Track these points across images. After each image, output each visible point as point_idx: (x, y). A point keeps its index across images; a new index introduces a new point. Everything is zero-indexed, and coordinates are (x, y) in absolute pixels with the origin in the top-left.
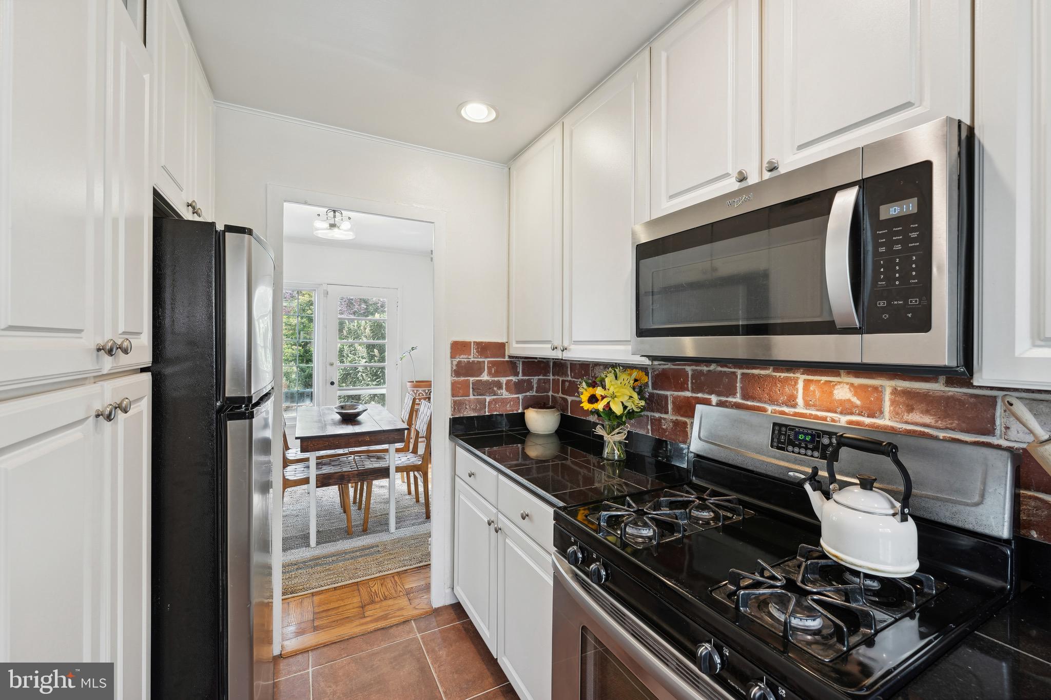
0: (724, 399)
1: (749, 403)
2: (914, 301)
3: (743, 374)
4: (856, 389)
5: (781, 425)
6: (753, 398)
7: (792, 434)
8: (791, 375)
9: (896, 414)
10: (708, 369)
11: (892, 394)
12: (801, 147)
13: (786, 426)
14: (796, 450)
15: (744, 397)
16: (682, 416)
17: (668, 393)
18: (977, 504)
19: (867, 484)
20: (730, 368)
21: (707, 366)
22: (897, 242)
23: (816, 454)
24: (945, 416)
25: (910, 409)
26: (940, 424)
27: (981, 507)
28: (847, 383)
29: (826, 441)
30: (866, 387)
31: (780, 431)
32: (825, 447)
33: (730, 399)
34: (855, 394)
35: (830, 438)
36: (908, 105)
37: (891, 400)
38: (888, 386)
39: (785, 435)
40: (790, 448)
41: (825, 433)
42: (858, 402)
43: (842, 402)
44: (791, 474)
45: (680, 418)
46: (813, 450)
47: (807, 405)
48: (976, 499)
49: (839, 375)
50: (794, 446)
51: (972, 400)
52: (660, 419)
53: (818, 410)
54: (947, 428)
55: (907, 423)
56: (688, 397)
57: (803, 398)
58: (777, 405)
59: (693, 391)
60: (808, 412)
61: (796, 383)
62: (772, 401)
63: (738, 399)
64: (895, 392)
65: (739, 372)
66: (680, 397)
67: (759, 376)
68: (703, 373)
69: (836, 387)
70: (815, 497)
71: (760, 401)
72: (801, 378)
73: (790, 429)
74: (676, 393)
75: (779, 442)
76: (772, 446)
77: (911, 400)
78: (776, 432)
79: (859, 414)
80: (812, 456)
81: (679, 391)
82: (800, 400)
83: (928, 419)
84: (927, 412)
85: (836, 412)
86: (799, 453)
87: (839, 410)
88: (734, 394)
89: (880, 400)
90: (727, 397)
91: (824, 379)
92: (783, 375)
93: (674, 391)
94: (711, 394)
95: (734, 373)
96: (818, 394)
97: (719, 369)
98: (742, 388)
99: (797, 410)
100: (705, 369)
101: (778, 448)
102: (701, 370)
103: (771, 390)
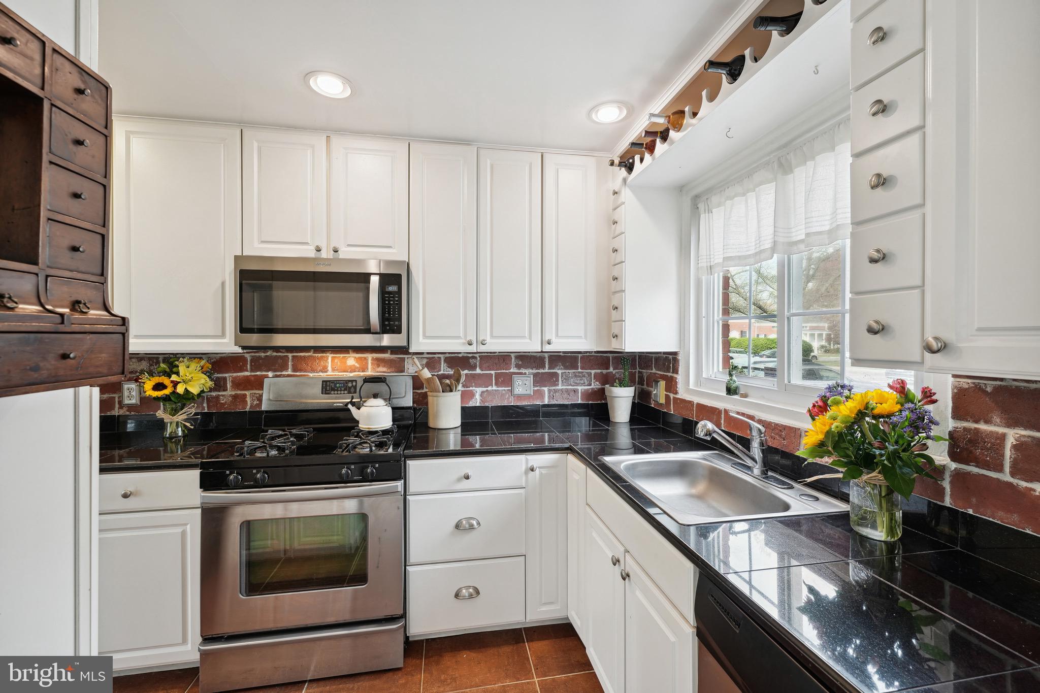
0: (278, 373)
1: (298, 374)
2: (397, 323)
3: (293, 356)
4: (357, 359)
5: (326, 382)
6: (301, 370)
7: (332, 385)
8: (325, 355)
9: (373, 369)
10: (265, 354)
11: (372, 360)
12: (349, 245)
13: (329, 381)
14: (336, 392)
15: (294, 370)
16: (241, 390)
17: (227, 375)
18: (404, 397)
19: (375, 396)
20: (284, 353)
21: (264, 353)
22: (392, 300)
23: (346, 392)
24: (390, 367)
25: (378, 366)
26: (389, 371)
27: (405, 398)
28: (353, 357)
29: (350, 385)
30: (361, 358)
31: (326, 385)
32: (350, 388)
33: (284, 373)
34: (357, 362)
35: (352, 383)
36: (390, 247)
37: (371, 363)
38: (370, 356)
39: (329, 386)
40: (332, 392)
41: (349, 381)
42: (358, 366)
43: (350, 367)
44: (335, 405)
45: (239, 392)
46: (344, 391)
47: (333, 370)
48: (404, 395)
49: (349, 353)
50: (334, 390)
51: (398, 360)
52: (218, 397)
53: (339, 372)
54: (391, 372)
55: (378, 372)
56: (247, 376)
57: (332, 367)
58: (317, 372)
59: (252, 371)
60: (334, 374)
61: (327, 359)
62: (313, 371)
63: (290, 372)
64: (373, 359)
65: (290, 355)
66: (239, 376)
67: (304, 357)
68: (262, 358)
69: (349, 359)
70: (353, 409)
71: (305, 371)
72: (330, 356)
73: (332, 383)
74: (235, 374)
75: (326, 390)
76: (322, 393)
77: (379, 362)
78: (324, 385)
79: (358, 371)
80: (344, 394)
81: (238, 372)
82: (330, 368)
83: (385, 369)
84: (384, 366)
85: (348, 372)
86: (337, 394)
87: (349, 371)
88: (287, 369)
89: (367, 363)
90: (282, 372)
91: (342, 355)
92: (319, 355)
93: (233, 373)
94: (268, 371)
95: (287, 356)
96: (339, 363)
97: (275, 354)
98: (293, 365)
99: (327, 374)
100: (263, 355)
101: (326, 394)
102: (259, 356)
103: (312, 364)
